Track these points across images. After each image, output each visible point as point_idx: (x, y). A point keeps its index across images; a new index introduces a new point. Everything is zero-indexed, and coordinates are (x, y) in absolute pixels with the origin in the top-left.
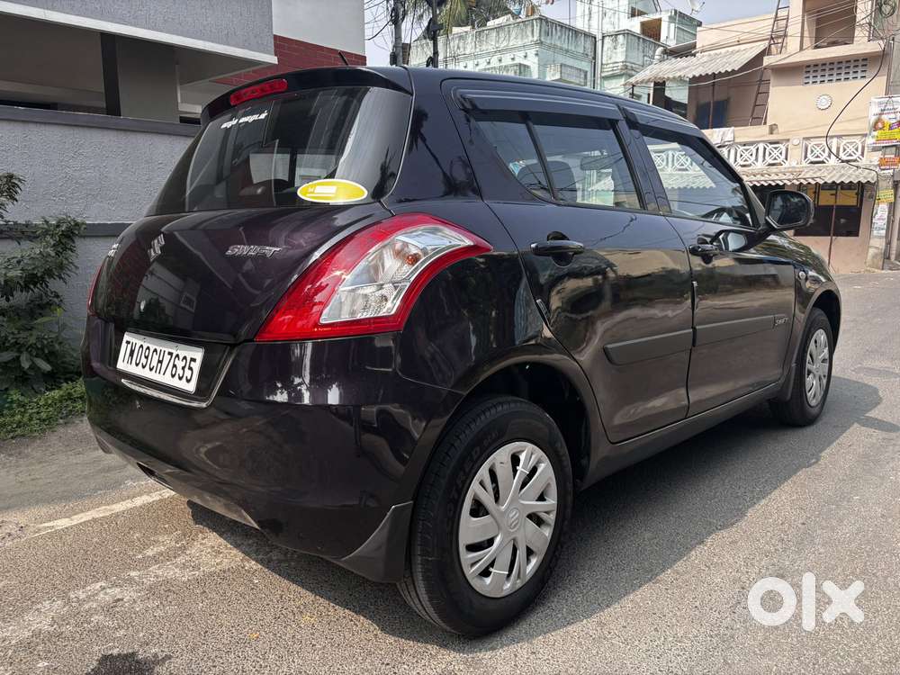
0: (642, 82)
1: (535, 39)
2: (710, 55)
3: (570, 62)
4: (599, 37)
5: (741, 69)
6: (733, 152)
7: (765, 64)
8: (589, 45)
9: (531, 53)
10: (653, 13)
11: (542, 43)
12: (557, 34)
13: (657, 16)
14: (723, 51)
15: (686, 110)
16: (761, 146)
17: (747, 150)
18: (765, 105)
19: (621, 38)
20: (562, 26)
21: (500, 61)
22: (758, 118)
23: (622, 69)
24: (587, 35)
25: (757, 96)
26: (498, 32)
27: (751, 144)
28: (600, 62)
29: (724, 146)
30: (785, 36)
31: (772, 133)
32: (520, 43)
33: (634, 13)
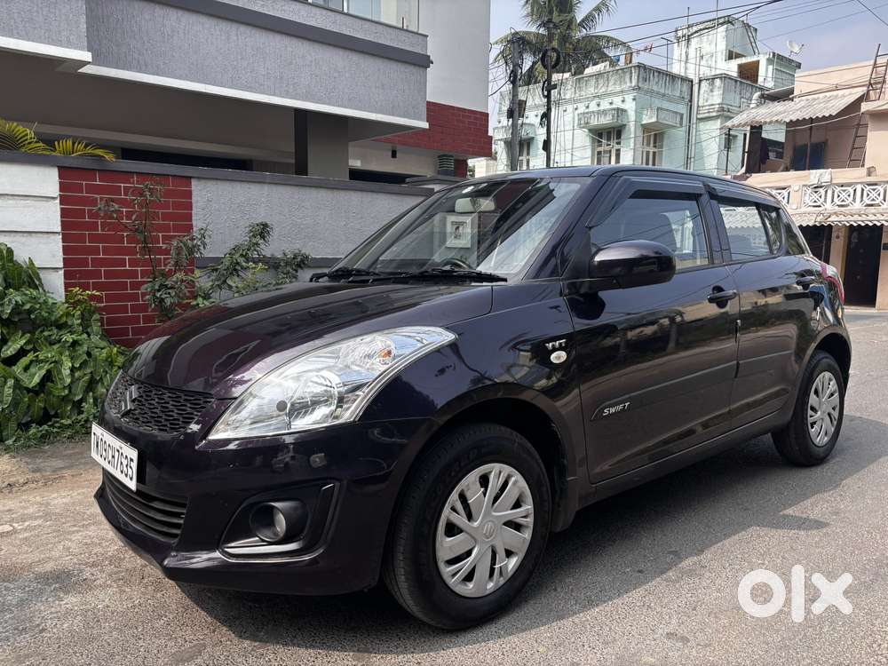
0: (738, 126)
1: (633, 84)
2: (808, 100)
3: (666, 105)
4: (696, 81)
5: (839, 115)
6: (830, 192)
7: (863, 110)
8: (685, 88)
9: (629, 98)
10: (750, 56)
11: (639, 88)
12: (654, 79)
13: (754, 59)
14: (821, 96)
15: (783, 148)
16: (859, 188)
17: (844, 191)
18: (863, 147)
19: (718, 82)
20: (659, 72)
21: (598, 105)
22: (856, 159)
23: (718, 111)
24: (684, 79)
25: (854, 141)
26: (597, 79)
27: (849, 185)
28: (696, 105)
29: (821, 187)
30: (884, 82)
31: (869, 175)
32: (618, 89)
33: (731, 56)
